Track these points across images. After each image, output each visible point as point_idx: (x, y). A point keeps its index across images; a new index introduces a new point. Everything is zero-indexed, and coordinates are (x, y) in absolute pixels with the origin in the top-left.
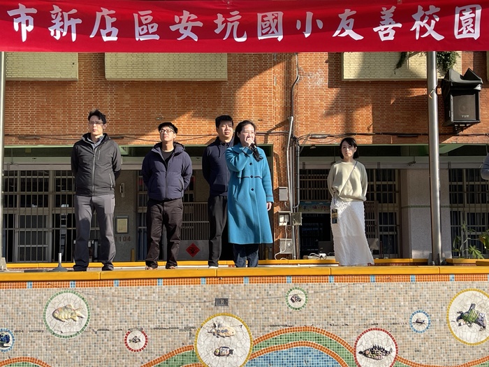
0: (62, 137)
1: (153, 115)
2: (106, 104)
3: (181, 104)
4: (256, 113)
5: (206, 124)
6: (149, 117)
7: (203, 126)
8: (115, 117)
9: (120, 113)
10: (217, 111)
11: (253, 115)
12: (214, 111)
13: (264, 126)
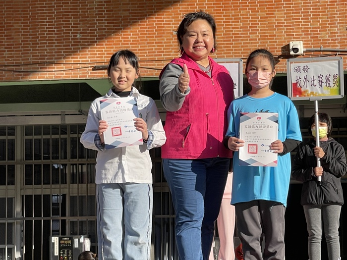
0: (23, 68)
1: (168, 27)
2: (92, 12)
3: (214, 7)
4: (343, 17)
5: (256, 39)
6: (161, 30)
7: (252, 43)
8: (105, 32)
9: (114, 26)
10: (275, 17)
11: (336, 20)
12: (270, 17)
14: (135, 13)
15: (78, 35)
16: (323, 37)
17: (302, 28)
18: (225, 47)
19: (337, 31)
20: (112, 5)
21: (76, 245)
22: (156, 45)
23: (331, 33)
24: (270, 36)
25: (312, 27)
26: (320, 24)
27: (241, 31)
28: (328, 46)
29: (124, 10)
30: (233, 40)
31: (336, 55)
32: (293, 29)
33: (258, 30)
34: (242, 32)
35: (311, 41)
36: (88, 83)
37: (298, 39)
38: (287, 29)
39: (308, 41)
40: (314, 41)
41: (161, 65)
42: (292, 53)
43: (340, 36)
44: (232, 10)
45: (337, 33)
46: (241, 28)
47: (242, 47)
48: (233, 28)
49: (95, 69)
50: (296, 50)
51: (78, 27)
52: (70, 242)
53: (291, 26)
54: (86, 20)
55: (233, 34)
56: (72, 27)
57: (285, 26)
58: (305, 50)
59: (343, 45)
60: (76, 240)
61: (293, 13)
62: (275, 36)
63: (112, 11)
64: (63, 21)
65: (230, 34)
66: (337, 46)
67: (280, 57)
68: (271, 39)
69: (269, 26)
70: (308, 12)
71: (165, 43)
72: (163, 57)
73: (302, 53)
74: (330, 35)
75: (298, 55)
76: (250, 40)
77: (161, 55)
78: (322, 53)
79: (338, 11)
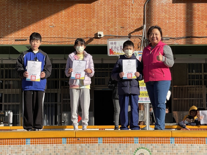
1: (48, 24)
2: (15, 16)
3: (67, 16)
4: (119, 22)
5: (84, 30)
6: (45, 25)
7: (82, 32)
8: (21, 25)
9: (24, 23)
10: (92, 21)
11: (117, 24)
12: (90, 21)
13: (125, 32)
14: (34, 18)
15: (9, 26)
16: (111, 30)
17: (103, 26)
18: (71, 33)
20: (24, 14)
21: (6, 115)
23: (115, 29)
24: (90, 29)
25: (107, 26)
26: (110, 25)
27: (78, 27)
28: (113, 34)
29: (29, 16)
30: (74, 31)
31: (116, 38)
32: (99, 27)
33: (85, 27)
35: (106, 32)
36: (13, 46)
37: (101, 31)
38: (97, 27)
40: (108, 32)
41: (44, 40)
42: (99, 36)
43: (118, 30)
44: (74, 18)
45: (117, 29)
46: (78, 25)
47: (78, 33)
48: (74, 25)
49: (16, 40)
50: (100, 35)
51: (9, 22)
52: (4, 113)
53: (98, 25)
54: (12, 20)
55: (74, 28)
56: (6, 22)
57: (96, 25)
58: (104, 35)
59: (119, 34)
60: (7, 113)
61: (99, 20)
62: (92, 29)
63: (24, 16)
64: (2, 20)
66: (117, 34)
67: (94, 38)
68: (90, 30)
69: (90, 25)
70: (105, 20)
71: (46, 30)
72: (45, 36)
73: (103, 36)
75: (101, 38)
76: (82, 30)
78: (111, 37)
79: (118, 20)
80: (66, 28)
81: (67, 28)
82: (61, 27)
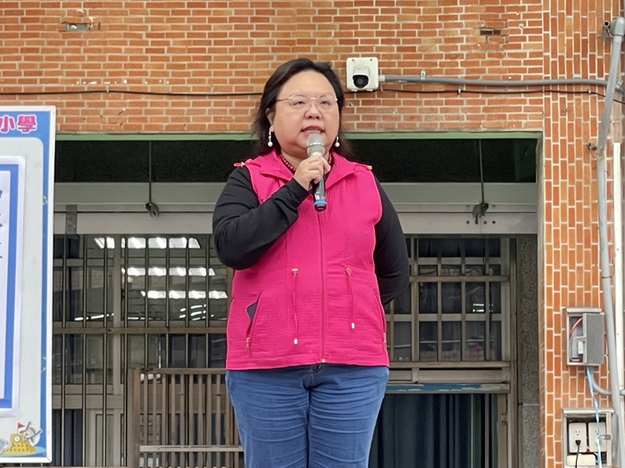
1: (53, 13)
5: (266, 50)
6: (37, 20)
7: (257, 58)
11: (459, 10)
13: (507, 58)
16: (427, 49)
17: (376, 26)
18: (190, 66)
19: (459, 36)
22: (23, 55)
23: (447, 40)
25: (401, 23)
26: (420, 19)
27: (230, 28)
28: (439, 72)
30: (211, 51)
31: (456, 93)
32: (355, 27)
33: (272, 27)
34: (233, 31)
35: (398, 57)
37: (365, 51)
38: (342, 27)
39: (391, 57)
40: (405, 57)
42: (351, 86)
43: (467, 48)
45: (461, 40)
46: (232, 20)
47: (232, 66)
48: (211, 20)
50: (362, 80)
53: (350, 19)
55: (211, 35)
57: (337, 19)
58: (383, 78)
59: (473, 71)
62: (313, 42)
65: (203, 35)
66: (459, 72)
69: (299, 20)
71: (44, 51)
72: (38, 85)
73: (377, 86)
74: (443, 44)
75: (366, 93)
76: (253, 50)
77: (34, 81)
78: (423, 88)
80: (161, 36)
81: (169, 35)
82: (131, 28)
